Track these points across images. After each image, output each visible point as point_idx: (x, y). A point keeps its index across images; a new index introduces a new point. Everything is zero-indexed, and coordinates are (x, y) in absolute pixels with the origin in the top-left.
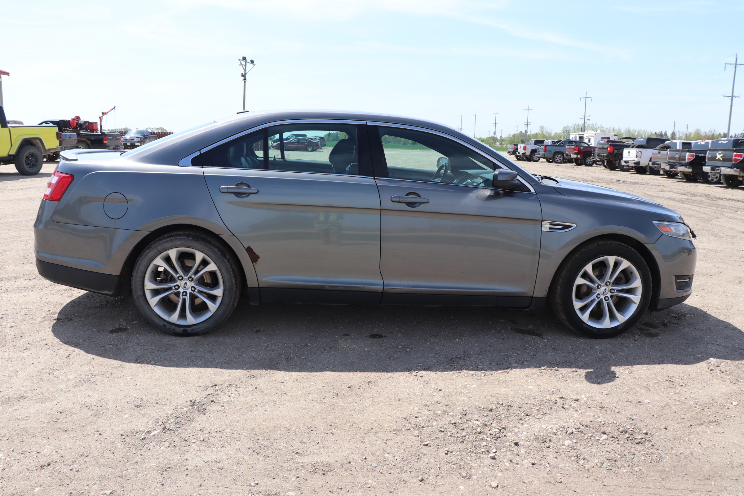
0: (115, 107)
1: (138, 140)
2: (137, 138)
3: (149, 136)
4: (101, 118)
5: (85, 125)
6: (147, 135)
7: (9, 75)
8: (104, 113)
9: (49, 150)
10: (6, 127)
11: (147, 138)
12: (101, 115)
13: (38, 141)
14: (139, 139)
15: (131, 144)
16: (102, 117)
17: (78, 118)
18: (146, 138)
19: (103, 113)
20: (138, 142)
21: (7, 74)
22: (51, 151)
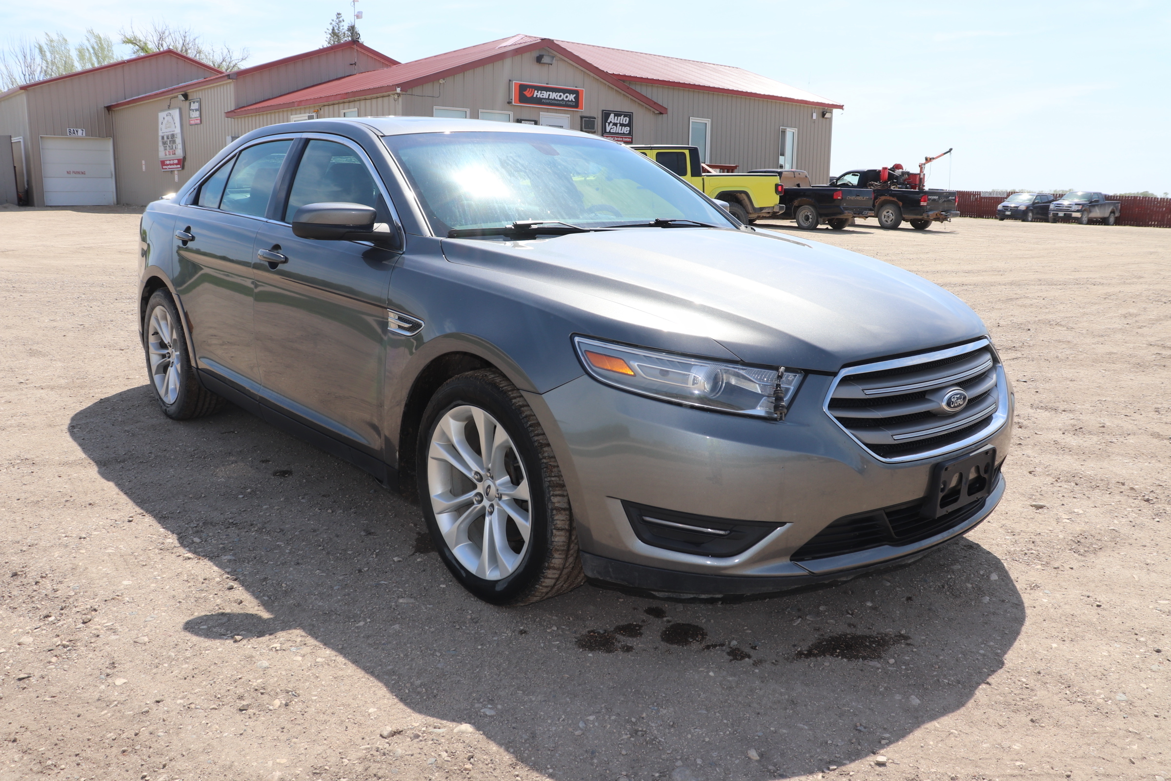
0: (951, 150)
1: (1077, 209)
2: (1076, 204)
3: (1100, 203)
4: (921, 167)
5: (903, 178)
6: (1097, 201)
7: (843, 109)
8: (929, 159)
9: (761, 209)
10: (700, 175)
11: (1097, 205)
12: (924, 161)
13: (744, 196)
14: (1081, 206)
15: (1065, 214)
16: (924, 164)
17: (898, 167)
18: (1094, 206)
19: (926, 159)
20: (1078, 211)
21: (841, 107)
22: (764, 211)
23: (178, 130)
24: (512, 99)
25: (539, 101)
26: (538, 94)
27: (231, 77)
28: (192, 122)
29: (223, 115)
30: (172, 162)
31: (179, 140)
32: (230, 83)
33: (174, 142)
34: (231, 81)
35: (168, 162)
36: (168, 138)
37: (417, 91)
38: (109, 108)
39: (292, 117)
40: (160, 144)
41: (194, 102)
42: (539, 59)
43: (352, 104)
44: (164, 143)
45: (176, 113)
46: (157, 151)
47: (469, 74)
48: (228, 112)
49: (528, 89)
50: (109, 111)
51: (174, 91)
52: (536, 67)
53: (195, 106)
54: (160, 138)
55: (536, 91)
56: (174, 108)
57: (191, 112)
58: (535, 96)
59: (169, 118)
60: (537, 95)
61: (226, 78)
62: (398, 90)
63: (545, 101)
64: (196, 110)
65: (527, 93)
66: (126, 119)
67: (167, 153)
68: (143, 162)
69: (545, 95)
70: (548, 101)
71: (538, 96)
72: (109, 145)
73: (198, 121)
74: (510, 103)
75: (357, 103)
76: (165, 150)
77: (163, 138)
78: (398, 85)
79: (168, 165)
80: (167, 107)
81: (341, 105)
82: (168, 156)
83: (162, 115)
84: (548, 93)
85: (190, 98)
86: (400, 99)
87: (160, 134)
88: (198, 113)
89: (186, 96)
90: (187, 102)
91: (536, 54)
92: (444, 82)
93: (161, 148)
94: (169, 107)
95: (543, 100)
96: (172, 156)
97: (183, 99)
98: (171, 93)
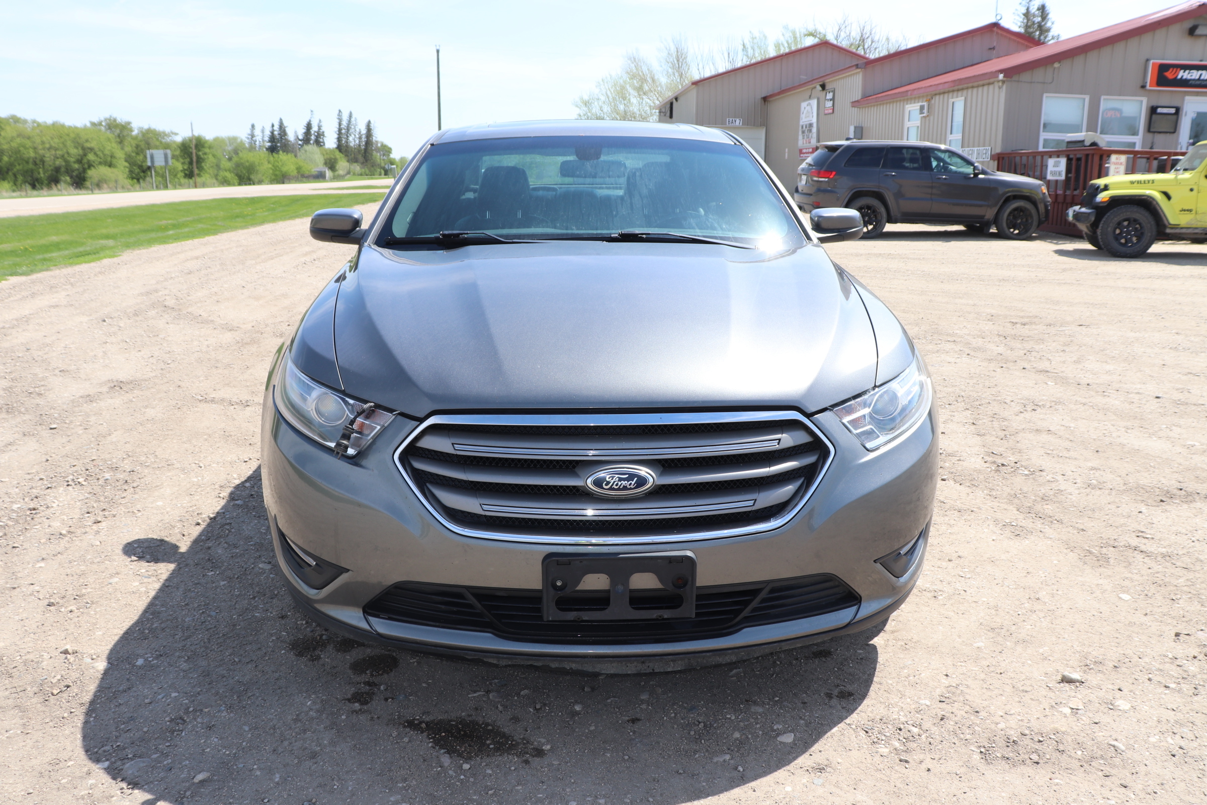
23: (814, 120)
24: (1146, 83)
25: (1185, 83)
26: (1183, 74)
27: (859, 66)
28: (826, 112)
29: (849, 105)
30: (807, 151)
31: (814, 130)
32: (859, 72)
33: (810, 131)
34: (859, 70)
35: (804, 151)
36: (806, 127)
37: (1026, 76)
38: (765, 99)
39: (907, 106)
40: (800, 133)
41: (829, 92)
42: (1192, 31)
43: (960, 93)
44: (803, 132)
45: (814, 102)
46: (797, 139)
47: (1093, 55)
48: (855, 102)
49: (1171, 70)
50: (765, 101)
51: (814, 82)
52: (1188, 42)
53: (830, 96)
54: (800, 128)
55: (1182, 71)
56: (814, 98)
57: (827, 102)
58: (1179, 77)
59: (808, 108)
60: (1182, 77)
61: (854, 68)
62: (1001, 76)
63: (1193, 82)
64: (831, 100)
65: (1169, 75)
66: (779, 108)
67: (805, 142)
68: (787, 150)
69: (1195, 75)
70: (1198, 82)
71: (1184, 77)
72: (762, 133)
73: (831, 111)
74: (1143, 87)
75: (965, 92)
76: (803, 138)
77: (802, 127)
78: (1001, 71)
79: (804, 153)
80: (808, 97)
81: (951, 95)
82: (805, 145)
83: (804, 105)
84: (1200, 72)
85: (827, 88)
86: (1004, 87)
87: (801, 123)
88: (832, 102)
89: (823, 87)
90: (824, 92)
91: (1188, 24)
92: (1059, 65)
93: (800, 137)
94: (810, 97)
95: (1191, 82)
96: (808, 144)
97: (820, 89)
98: (811, 83)
